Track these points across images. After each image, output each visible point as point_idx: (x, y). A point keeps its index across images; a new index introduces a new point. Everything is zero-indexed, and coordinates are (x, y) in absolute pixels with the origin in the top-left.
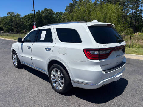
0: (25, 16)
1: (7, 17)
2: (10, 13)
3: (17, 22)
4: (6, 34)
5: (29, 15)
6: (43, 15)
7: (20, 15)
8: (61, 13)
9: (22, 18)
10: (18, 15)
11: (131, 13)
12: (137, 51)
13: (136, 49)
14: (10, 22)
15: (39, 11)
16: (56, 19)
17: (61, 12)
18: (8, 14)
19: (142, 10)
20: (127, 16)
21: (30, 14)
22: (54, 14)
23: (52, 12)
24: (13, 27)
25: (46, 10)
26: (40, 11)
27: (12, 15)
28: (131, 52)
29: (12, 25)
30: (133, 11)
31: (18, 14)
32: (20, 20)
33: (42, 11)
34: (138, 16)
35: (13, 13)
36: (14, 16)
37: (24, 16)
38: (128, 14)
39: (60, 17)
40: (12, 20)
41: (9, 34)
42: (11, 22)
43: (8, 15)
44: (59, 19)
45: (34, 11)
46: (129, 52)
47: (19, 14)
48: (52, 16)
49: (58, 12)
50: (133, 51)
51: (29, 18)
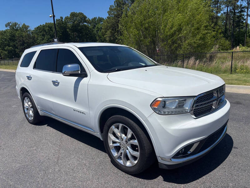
0: (38, 28)
1: (5, 32)
2: (11, 24)
3: (24, 39)
4: (6, 62)
5: (44, 26)
6: (70, 24)
7: (28, 27)
8: (101, 20)
9: (32, 33)
10: (25, 27)
11: (224, 13)
12: (245, 78)
13: (243, 75)
14: (10, 39)
15: (62, 18)
16: (93, 31)
17: (100, 17)
18: (6, 26)
19: (243, 6)
20: (217, 18)
21: (46, 23)
22: (88, 22)
23: (84, 18)
24: (18, 49)
25: (73, 15)
26: (64, 19)
27: (13, 27)
28: (236, 82)
29: (14, 45)
30: (229, 9)
31: (24, 25)
32: (29, 35)
33: (66, 18)
34: (238, 17)
35: (16, 24)
36: (17, 30)
37: (35, 28)
38: (219, 15)
39: (99, 26)
40: (14, 36)
41: (11, 62)
42: (14, 41)
43: (7, 28)
44: (97, 31)
45: (54, 16)
46: (233, 82)
47: (27, 25)
48: (85, 26)
49: (95, 18)
50: (239, 80)
51: (45, 31)
